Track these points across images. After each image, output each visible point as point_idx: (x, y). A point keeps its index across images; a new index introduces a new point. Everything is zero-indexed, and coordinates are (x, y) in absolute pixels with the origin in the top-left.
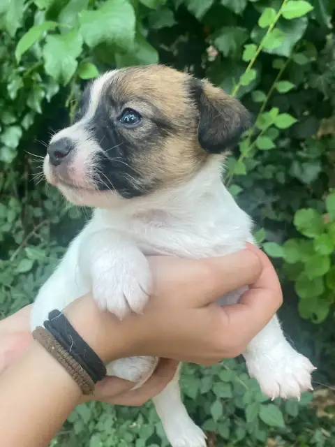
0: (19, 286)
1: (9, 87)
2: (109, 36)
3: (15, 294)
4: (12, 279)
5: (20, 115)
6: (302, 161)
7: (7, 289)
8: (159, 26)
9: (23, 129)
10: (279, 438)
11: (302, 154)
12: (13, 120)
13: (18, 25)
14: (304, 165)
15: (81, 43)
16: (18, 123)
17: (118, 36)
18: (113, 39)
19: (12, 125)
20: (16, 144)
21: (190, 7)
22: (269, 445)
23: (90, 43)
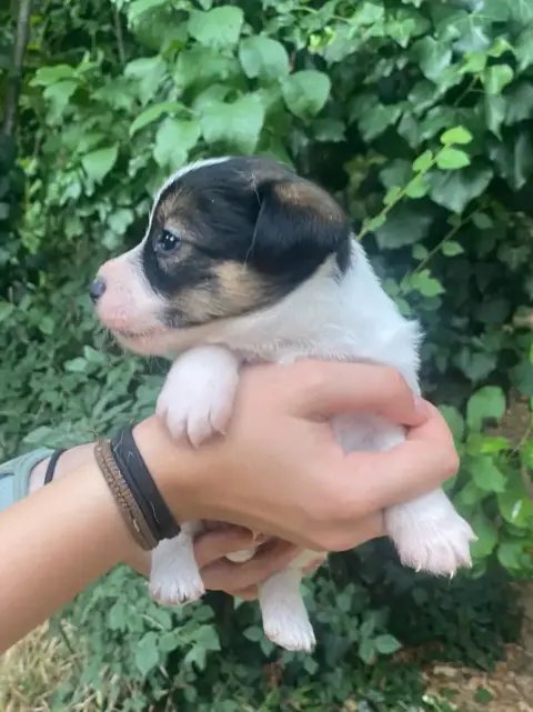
0: (80, 396)
1: (132, 163)
2: (230, 136)
3: (73, 403)
4: (74, 385)
5: (137, 198)
6: (474, 350)
7: (66, 395)
8: (323, 138)
9: (135, 214)
10: (364, 703)
11: (476, 341)
12: (128, 202)
13: (151, 96)
14: (476, 356)
15: (199, 134)
16: (132, 207)
17: (240, 139)
18: (234, 140)
19: (125, 207)
20: (122, 230)
21: (362, 126)
22: (348, 709)
23: (207, 137)
